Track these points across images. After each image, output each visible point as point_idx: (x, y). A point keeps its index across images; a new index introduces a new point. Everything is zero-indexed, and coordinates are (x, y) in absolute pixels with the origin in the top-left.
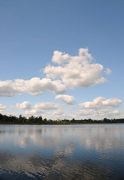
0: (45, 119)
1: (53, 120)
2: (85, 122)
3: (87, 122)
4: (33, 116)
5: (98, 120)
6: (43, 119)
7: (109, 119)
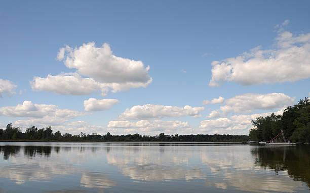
0: (58, 133)
1: (73, 135)
2: (128, 139)
3: (132, 140)
4: (34, 127)
5: (151, 137)
6: (54, 132)
7: (168, 136)
